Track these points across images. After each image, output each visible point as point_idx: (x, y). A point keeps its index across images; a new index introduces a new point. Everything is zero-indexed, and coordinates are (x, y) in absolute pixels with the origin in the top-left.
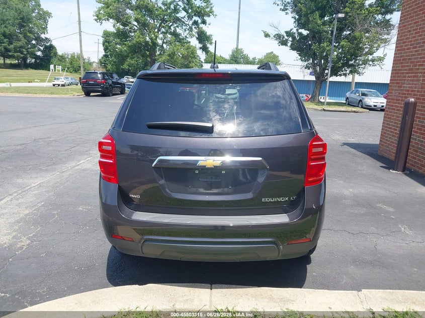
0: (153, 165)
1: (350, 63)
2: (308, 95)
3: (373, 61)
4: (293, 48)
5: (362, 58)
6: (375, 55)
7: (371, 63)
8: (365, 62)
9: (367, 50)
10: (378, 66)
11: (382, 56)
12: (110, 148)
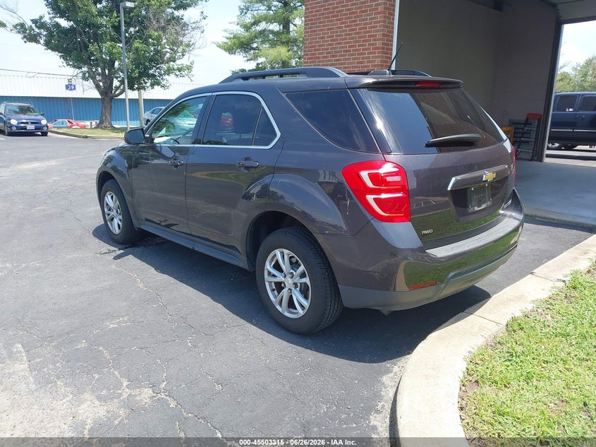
0: (449, 189)
1: (151, 72)
2: (70, 120)
3: (179, 70)
4: (48, 45)
5: (165, 67)
6: (178, 62)
7: (178, 73)
8: (169, 71)
9: (168, 55)
10: (187, 77)
11: (189, 64)
12: (397, 178)
